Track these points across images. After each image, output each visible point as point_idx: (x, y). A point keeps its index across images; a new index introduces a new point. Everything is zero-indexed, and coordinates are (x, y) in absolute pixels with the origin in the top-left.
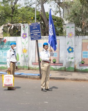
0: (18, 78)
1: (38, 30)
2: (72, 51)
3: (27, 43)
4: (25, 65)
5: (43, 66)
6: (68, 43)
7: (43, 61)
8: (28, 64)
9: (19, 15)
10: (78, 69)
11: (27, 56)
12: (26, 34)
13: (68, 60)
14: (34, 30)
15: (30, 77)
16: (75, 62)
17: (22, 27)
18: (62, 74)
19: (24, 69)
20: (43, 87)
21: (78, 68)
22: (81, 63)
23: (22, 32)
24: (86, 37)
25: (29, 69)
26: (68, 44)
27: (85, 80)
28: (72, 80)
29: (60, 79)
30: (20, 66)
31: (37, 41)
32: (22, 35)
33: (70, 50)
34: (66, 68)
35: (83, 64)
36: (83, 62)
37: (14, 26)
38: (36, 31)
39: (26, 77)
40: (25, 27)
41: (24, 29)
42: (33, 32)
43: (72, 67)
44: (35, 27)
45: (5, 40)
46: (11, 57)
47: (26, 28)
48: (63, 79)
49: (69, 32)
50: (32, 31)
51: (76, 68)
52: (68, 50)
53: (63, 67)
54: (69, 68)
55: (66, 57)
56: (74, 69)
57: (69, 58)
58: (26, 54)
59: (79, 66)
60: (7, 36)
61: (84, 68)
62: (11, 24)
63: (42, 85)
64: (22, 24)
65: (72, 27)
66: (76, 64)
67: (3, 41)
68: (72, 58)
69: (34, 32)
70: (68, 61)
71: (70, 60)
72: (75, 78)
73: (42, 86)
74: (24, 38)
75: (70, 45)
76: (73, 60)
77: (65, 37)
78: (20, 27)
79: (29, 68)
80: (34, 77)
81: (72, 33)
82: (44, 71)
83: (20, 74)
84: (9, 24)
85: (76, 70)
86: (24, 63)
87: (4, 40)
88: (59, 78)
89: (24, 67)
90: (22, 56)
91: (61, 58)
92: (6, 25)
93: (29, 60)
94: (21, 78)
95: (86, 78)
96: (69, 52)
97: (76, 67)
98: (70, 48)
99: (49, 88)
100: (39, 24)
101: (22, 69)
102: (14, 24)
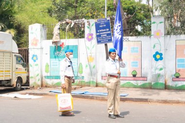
0: (80, 99)
1: (107, 30)
2: (161, 59)
3: (93, 47)
4: (92, 80)
5: (109, 83)
6: (154, 46)
7: (109, 75)
8: (95, 78)
9: (86, 4)
10: (171, 85)
11: (94, 67)
12: (92, 35)
13: (154, 71)
14: (101, 28)
15: (96, 97)
16: (165, 75)
17: (86, 25)
18: (144, 93)
19: (89, 86)
20: (111, 112)
21: (170, 83)
22: (174, 77)
23: (87, 31)
24: (183, 36)
25: (97, 86)
26: (155, 48)
27: (178, 102)
28: (158, 101)
29: (140, 101)
30: (84, 81)
31: (106, 45)
32: (86, 36)
33: (158, 56)
34: (153, 83)
35: (177, 77)
36: (177, 75)
37: (75, 23)
38: (105, 30)
39: (92, 98)
40: (91, 25)
41: (88, 28)
42: (100, 32)
43: (161, 82)
44: (103, 25)
45: (63, 43)
46: (66, 69)
47: (93, 25)
48: (146, 100)
49: (155, 30)
50: (98, 31)
51: (167, 84)
52: (155, 56)
53: (147, 82)
54: (156, 84)
55: (152, 68)
56: (164, 86)
57: (156, 69)
58: (92, 64)
59: (171, 80)
60: (65, 38)
61: (180, 84)
62: (70, 21)
63: (109, 109)
64: (87, 21)
65: (161, 23)
66: (167, 77)
67: (59, 45)
68: (161, 69)
69: (102, 32)
70: (154, 73)
71: (158, 72)
72: (163, 99)
73: (109, 111)
74: (90, 40)
75: (157, 49)
76: (162, 72)
77: (150, 37)
78: (84, 24)
79: (97, 84)
80: (103, 97)
81: (160, 30)
82: (110, 89)
83: (83, 93)
84: (68, 20)
85: (166, 87)
86: (90, 77)
87: (61, 44)
88: (140, 99)
89: (90, 82)
90: (87, 66)
91: (144, 69)
92: (64, 22)
93: (97, 72)
94: (84, 99)
95: (180, 99)
96: (156, 60)
97: (167, 82)
98: (157, 53)
99: (119, 113)
100: (108, 20)
101: (87, 86)
102: (75, 21)
